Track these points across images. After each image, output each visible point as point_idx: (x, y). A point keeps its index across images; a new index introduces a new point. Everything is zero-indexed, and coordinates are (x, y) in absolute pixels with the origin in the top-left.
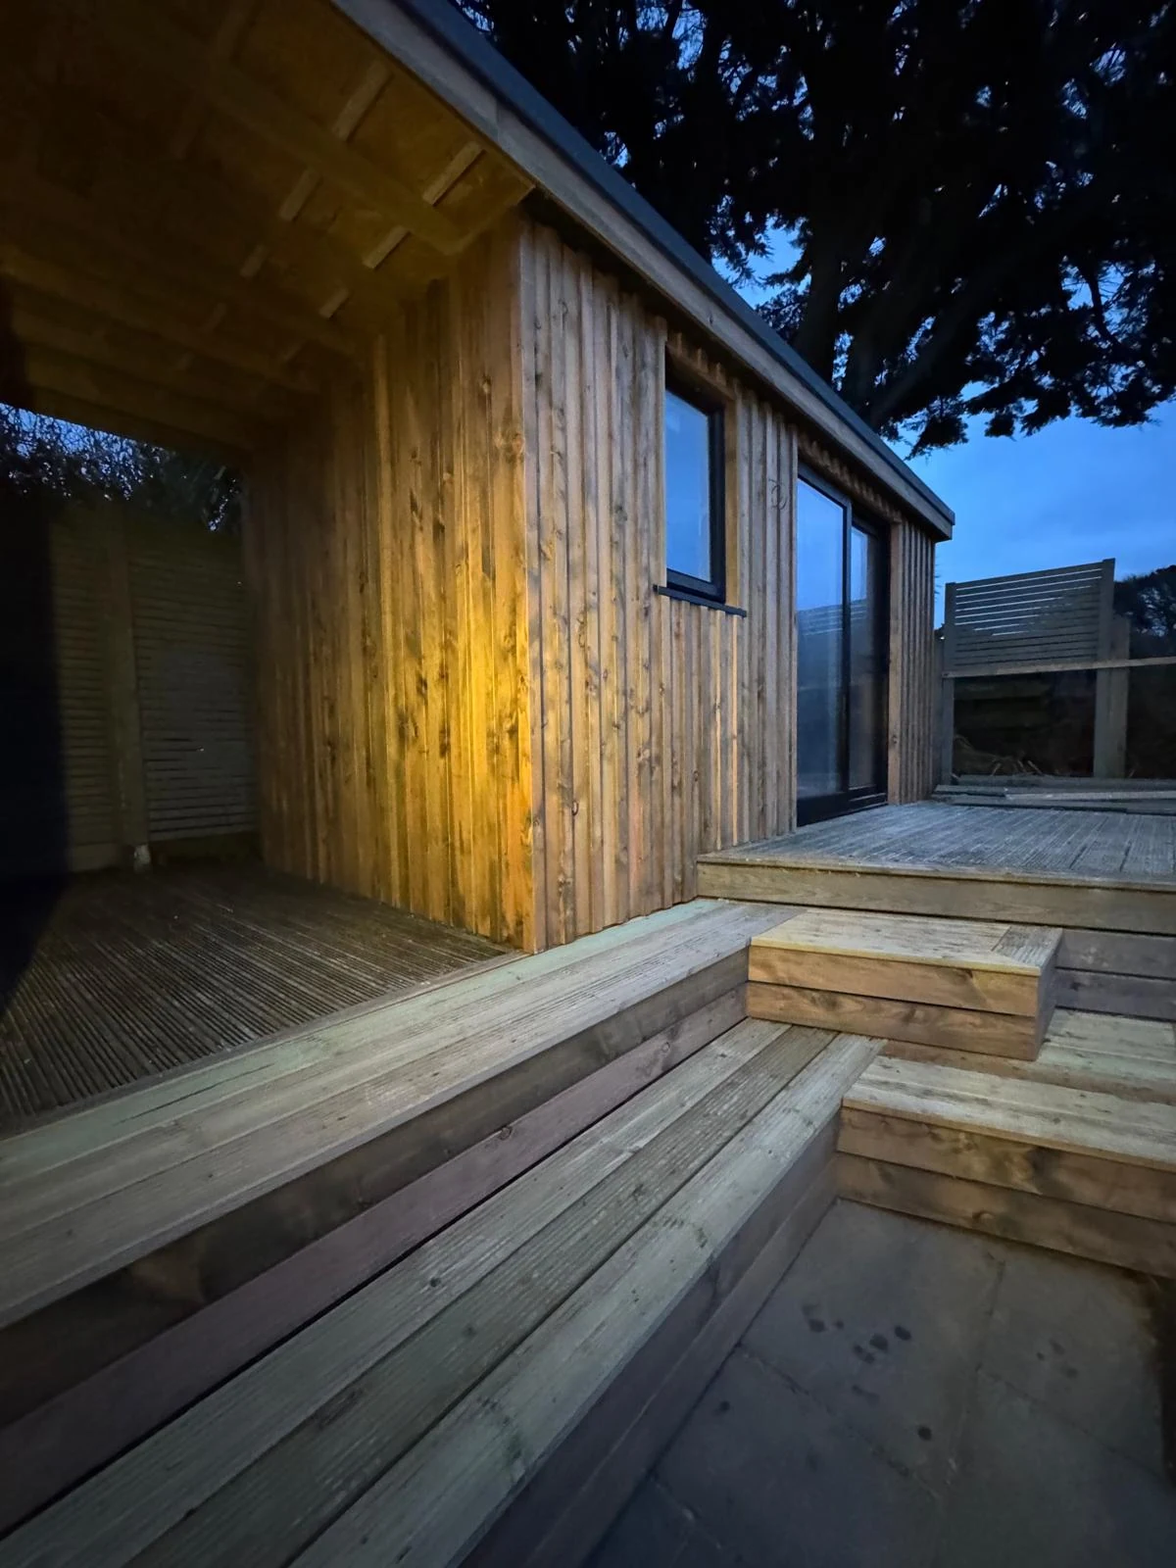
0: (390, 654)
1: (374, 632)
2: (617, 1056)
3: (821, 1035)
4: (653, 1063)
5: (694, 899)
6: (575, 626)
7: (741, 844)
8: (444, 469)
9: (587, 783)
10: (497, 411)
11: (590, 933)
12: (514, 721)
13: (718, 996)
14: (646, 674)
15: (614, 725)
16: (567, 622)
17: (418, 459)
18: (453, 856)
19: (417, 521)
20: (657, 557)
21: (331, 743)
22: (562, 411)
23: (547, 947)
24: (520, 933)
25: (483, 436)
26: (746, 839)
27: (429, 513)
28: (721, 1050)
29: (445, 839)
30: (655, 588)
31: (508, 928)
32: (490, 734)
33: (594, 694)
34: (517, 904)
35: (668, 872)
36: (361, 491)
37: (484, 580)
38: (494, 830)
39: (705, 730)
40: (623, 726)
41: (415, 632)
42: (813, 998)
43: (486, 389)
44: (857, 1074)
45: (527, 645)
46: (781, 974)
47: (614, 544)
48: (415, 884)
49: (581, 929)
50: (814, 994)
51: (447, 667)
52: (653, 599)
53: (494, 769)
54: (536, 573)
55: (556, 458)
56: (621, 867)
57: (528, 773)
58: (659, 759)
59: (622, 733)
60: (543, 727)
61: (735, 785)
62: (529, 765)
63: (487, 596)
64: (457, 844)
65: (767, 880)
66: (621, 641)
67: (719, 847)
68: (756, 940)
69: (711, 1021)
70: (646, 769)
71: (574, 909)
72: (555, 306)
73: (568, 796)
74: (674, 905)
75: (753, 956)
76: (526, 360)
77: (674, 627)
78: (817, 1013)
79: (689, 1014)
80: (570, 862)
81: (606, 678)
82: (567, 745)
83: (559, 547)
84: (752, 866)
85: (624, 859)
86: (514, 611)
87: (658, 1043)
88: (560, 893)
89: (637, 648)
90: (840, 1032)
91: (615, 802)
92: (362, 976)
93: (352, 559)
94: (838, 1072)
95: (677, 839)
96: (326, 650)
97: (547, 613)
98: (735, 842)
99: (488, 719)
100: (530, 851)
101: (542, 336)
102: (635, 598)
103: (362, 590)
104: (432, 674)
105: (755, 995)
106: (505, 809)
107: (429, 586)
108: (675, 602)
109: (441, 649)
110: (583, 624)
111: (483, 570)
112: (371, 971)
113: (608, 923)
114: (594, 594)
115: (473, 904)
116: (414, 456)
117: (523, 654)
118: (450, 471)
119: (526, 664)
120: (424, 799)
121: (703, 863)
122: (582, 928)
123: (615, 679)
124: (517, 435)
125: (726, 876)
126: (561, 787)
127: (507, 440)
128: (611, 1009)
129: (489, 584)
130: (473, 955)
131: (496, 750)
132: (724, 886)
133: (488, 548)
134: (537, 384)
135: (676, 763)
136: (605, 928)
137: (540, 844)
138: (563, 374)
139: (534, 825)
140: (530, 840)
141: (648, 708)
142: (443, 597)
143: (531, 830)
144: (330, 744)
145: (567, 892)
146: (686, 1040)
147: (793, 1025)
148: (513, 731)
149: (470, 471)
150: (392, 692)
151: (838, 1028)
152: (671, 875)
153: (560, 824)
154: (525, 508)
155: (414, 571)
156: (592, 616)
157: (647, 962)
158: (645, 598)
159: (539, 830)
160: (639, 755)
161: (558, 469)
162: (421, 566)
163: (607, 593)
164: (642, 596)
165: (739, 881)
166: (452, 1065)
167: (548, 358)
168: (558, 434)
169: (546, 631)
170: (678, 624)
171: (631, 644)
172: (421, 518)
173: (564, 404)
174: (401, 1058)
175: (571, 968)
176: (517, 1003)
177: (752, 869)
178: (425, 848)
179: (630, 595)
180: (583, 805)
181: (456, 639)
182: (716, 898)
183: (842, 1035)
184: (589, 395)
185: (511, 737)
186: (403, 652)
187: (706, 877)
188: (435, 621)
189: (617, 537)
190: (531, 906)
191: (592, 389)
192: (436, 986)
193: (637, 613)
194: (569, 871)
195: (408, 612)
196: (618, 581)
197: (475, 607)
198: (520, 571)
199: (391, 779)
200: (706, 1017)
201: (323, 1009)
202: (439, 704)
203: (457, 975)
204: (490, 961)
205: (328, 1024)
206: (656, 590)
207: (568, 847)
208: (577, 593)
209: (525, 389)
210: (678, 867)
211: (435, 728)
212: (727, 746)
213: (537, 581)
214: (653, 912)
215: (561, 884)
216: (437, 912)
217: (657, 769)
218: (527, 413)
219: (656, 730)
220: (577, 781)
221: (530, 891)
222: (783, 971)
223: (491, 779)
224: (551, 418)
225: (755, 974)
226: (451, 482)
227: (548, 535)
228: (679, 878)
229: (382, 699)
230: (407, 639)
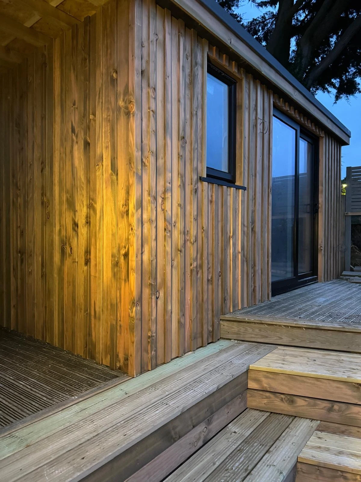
0: (57, 207)
1: (48, 194)
2: (180, 437)
3: (286, 418)
4: (199, 439)
5: (218, 340)
6: (160, 200)
7: (243, 308)
8: (91, 113)
9: (164, 280)
10: (120, 88)
11: (164, 363)
12: (126, 249)
13: (232, 399)
14: (195, 223)
15: (178, 250)
16: (155, 199)
17: (76, 106)
18: (90, 319)
19: (74, 138)
20: (201, 162)
21: (22, 252)
22: (155, 89)
23: (141, 373)
24: (126, 365)
25: (113, 100)
26: (245, 306)
27: (82, 135)
28: (234, 429)
29: (86, 310)
30: (200, 178)
31: (120, 362)
32: (113, 256)
33: (169, 234)
34: (126, 350)
35: (205, 327)
36: (43, 118)
37: (112, 175)
38: (114, 307)
39: (224, 250)
40: (183, 250)
41: (72, 196)
42: (282, 398)
43: (115, 75)
44: (305, 442)
45: (134, 211)
46: (265, 385)
47: (180, 157)
48: (68, 334)
49: (159, 362)
50: (282, 396)
51: (90, 218)
52: (199, 184)
53: (115, 275)
54: (140, 173)
55: (151, 113)
56: (181, 325)
57: (134, 278)
58: (201, 266)
59: (182, 254)
60: (142, 253)
61: (240, 277)
62: (135, 274)
63: (113, 183)
64: (93, 313)
65: (257, 330)
66: (183, 206)
67: (231, 311)
68: (252, 366)
69: (228, 412)
70: (194, 273)
71: (156, 351)
72: (152, 37)
73: (154, 289)
74: (208, 344)
75: (251, 375)
76: (137, 64)
77: (210, 198)
78: (285, 407)
79: (217, 410)
80: (155, 326)
81: (175, 226)
82: (154, 262)
83: (152, 159)
84: (248, 322)
85: (182, 321)
86: (128, 193)
87: (201, 428)
88: (149, 342)
89: (191, 209)
90: (296, 417)
91: (178, 290)
92: (39, 394)
93: (37, 154)
94: (295, 442)
95: (210, 307)
96: (20, 200)
97: (145, 194)
98: (240, 308)
99: (113, 248)
100: (133, 321)
101: (145, 50)
102: (190, 184)
103: (42, 171)
104: (81, 221)
105: (252, 396)
106: (120, 295)
107: (81, 174)
108: (210, 185)
109: (87, 207)
110: (164, 199)
111: (111, 169)
112: (44, 390)
113: (173, 357)
114: (170, 183)
115: (100, 347)
116: (74, 104)
117: (133, 215)
118: (94, 114)
119: (134, 221)
120: (74, 286)
121: (223, 320)
122: (160, 360)
123: (179, 225)
124: (131, 101)
125: (235, 327)
126: (151, 284)
127: (126, 103)
128: (177, 412)
129: (115, 177)
130: (100, 378)
131: (116, 264)
132: (235, 333)
133: (114, 158)
134: (142, 75)
135: (210, 268)
136: (172, 360)
137: (139, 316)
138: (155, 69)
139: (136, 306)
140: (134, 314)
141: (196, 240)
142: (88, 181)
143: (134, 309)
144: (20, 252)
145: (152, 340)
146: (215, 425)
147: (271, 413)
148: (126, 255)
149: (105, 116)
150: (57, 228)
151: (294, 415)
152: (207, 328)
153: (150, 304)
154: (134, 139)
155: (73, 165)
156: (169, 195)
157: (195, 381)
158: (195, 184)
159: (139, 308)
160: (191, 265)
161: (152, 119)
162: (76, 162)
163: (176, 183)
164: (194, 183)
165: (242, 330)
166: (93, 451)
167: (148, 62)
168: (152, 101)
169: (145, 203)
170: (212, 196)
171: (188, 208)
172: (77, 137)
173: (156, 85)
174: (63, 447)
175: (154, 386)
176: (125, 410)
177: (248, 324)
178: (74, 314)
179: (188, 181)
180: (162, 294)
181: (96, 203)
182: (230, 339)
183: (297, 418)
184: (168, 80)
185: (125, 259)
186: (65, 206)
187: (225, 327)
188: (84, 193)
189: (181, 154)
190: (133, 351)
191: (170, 78)
192: (81, 399)
193: (191, 191)
194: (154, 329)
195: (68, 186)
196: (182, 176)
197: (106, 188)
198: (132, 173)
199: (56, 276)
200: (226, 411)
201: (18, 417)
202: (85, 235)
203: (92, 392)
204: (110, 382)
205: (21, 426)
206: (201, 179)
207: (154, 317)
208: (161, 183)
209: (136, 78)
210: (210, 323)
211: (82, 249)
212: (236, 257)
213: (140, 179)
214: (197, 349)
215: (149, 337)
216: (80, 350)
217: (200, 271)
218: (137, 91)
219: (200, 252)
220: (159, 280)
221: (133, 343)
222: (266, 383)
223: (113, 280)
224: (149, 93)
225: (252, 385)
226: (95, 121)
227: (146, 153)
228: (211, 329)
229: (52, 231)
230: (67, 200)
